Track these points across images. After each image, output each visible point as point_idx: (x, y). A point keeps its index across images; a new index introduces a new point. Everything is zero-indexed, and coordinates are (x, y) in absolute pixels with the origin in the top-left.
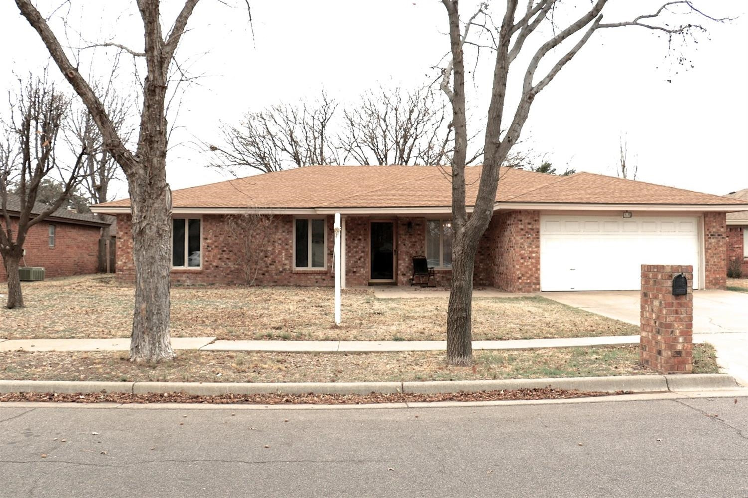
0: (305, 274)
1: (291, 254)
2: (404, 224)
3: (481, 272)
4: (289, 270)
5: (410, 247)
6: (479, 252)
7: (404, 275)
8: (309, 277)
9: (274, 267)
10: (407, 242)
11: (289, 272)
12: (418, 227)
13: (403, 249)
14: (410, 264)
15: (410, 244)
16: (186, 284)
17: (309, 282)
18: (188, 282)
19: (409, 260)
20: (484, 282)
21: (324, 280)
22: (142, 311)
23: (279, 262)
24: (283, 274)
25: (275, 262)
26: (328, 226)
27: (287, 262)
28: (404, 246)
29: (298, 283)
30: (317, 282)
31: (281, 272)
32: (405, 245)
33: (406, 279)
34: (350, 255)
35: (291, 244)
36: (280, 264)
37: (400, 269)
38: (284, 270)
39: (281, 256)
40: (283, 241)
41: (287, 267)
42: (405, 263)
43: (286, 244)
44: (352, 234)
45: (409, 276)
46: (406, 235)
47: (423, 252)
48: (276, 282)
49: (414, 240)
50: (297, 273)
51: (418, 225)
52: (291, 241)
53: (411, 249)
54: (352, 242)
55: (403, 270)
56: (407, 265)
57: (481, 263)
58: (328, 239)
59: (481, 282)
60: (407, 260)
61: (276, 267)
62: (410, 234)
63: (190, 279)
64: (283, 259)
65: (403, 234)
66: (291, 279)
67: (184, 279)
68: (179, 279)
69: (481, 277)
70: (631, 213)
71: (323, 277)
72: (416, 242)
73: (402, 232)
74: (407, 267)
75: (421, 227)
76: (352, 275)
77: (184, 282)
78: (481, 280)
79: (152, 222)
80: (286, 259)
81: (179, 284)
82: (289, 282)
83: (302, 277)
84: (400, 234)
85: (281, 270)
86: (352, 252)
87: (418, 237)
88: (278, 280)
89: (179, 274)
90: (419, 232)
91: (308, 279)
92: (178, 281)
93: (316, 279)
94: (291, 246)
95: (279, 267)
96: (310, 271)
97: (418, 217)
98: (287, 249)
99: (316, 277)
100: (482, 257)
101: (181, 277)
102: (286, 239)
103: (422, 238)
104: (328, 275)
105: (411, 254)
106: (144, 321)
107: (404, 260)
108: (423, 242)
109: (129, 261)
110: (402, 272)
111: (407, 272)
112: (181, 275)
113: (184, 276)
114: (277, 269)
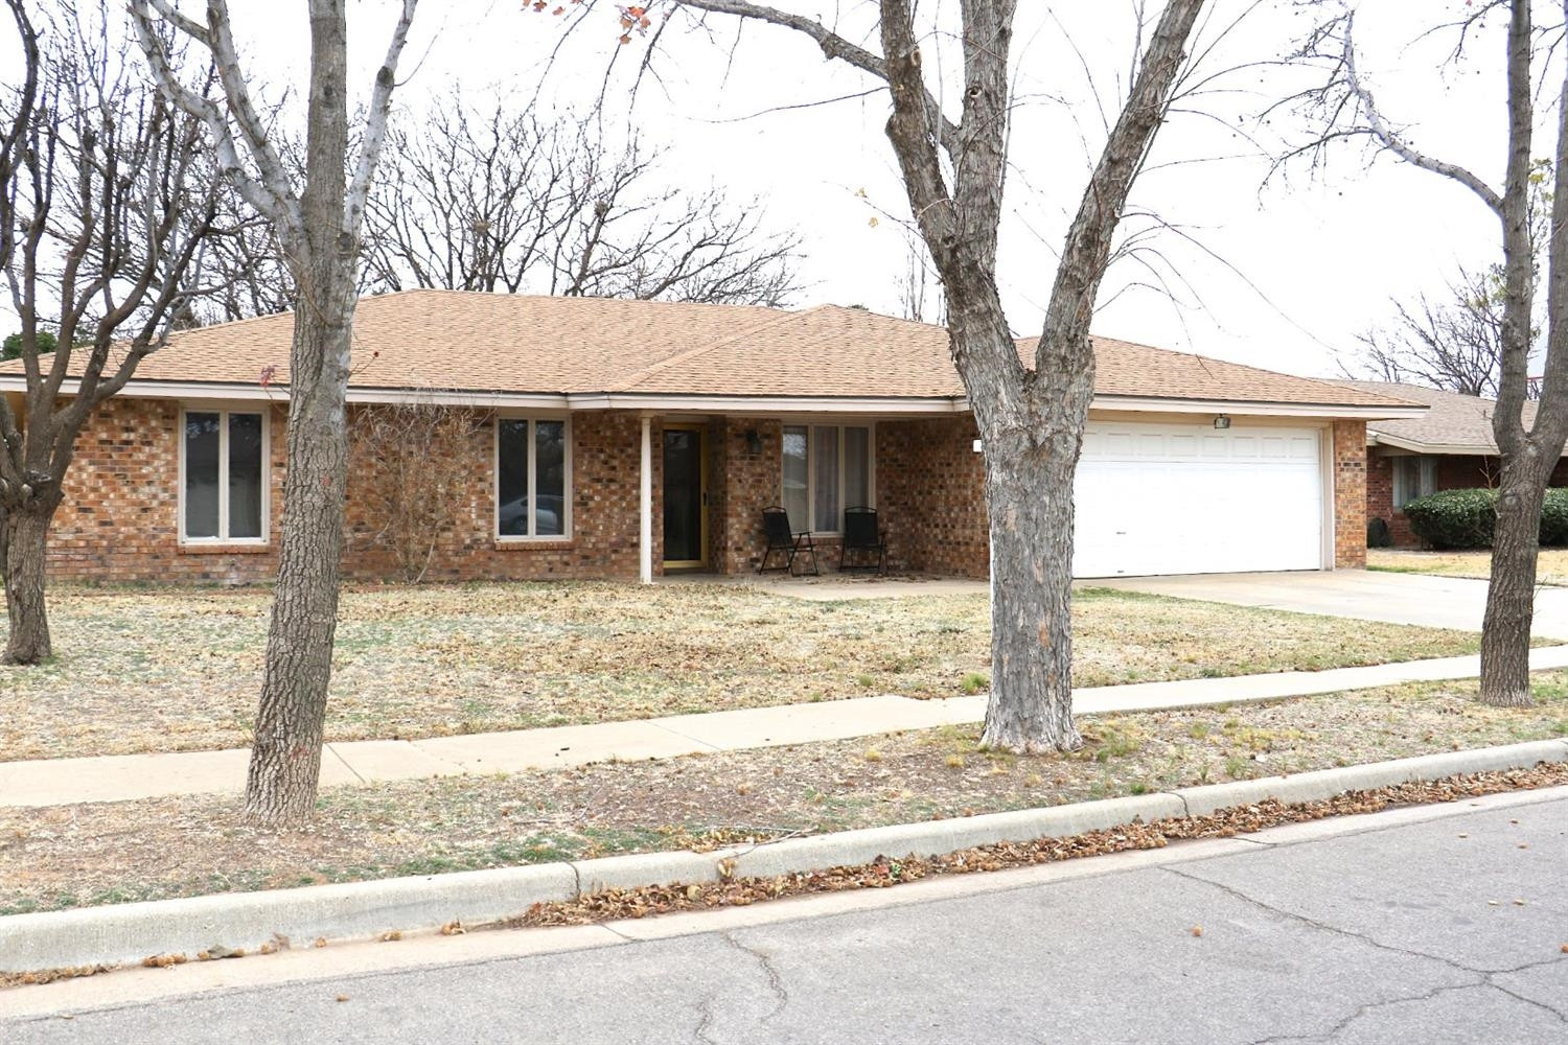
0: (526, 550)
1: (492, 504)
2: (738, 436)
3: (891, 542)
4: (487, 542)
5: (752, 486)
6: (887, 498)
7: (739, 549)
8: (533, 558)
9: (450, 535)
10: (744, 476)
11: (486, 546)
12: (766, 442)
13: (736, 491)
14: (751, 526)
15: (750, 481)
16: (228, 582)
17: (533, 570)
18: (234, 578)
19: (750, 515)
20: (897, 563)
21: (567, 564)
22: (1041, 633)
23: (464, 522)
24: (473, 553)
25: (454, 523)
26: (575, 438)
27: (481, 523)
28: (738, 485)
29: (509, 573)
30: (551, 570)
31: (469, 547)
32: (740, 481)
33: (742, 559)
34: (624, 504)
35: (490, 480)
36: (465, 527)
37: (732, 537)
38: (476, 541)
39: (467, 509)
40: (470, 472)
41: (483, 535)
42: (740, 522)
43: (480, 480)
44: (629, 456)
45: (749, 553)
46: (743, 458)
47: (778, 498)
48: (456, 572)
49: (759, 470)
50: (508, 550)
51: (768, 436)
52: (489, 473)
53: (753, 492)
54: (629, 475)
55: (736, 538)
56: (745, 527)
57: (890, 520)
58: (575, 468)
59: (891, 563)
60: (745, 515)
61: (456, 536)
62: (752, 458)
63: (238, 569)
64: (473, 516)
65: (736, 458)
66: (493, 564)
67: (222, 569)
68: (208, 569)
69: (890, 553)
70: (1227, 421)
71: (565, 558)
72: (762, 475)
73: (734, 452)
74: (746, 532)
75: (774, 442)
76: (630, 551)
77: (222, 576)
78: (891, 557)
79: (1068, 427)
80: (479, 517)
81: (208, 581)
82: (485, 572)
83: (517, 559)
84: (731, 458)
85: (468, 541)
86: (628, 498)
87: (768, 463)
88: (461, 566)
89: (208, 558)
90: (769, 453)
91: (532, 564)
92: (206, 575)
93: (549, 563)
94: (491, 485)
95: (463, 535)
96: (537, 544)
97: (767, 420)
98: (483, 492)
99: (550, 558)
100: (892, 509)
101: (214, 564)
102: (480, 467)
103: (775, 466)
104: (577, 552)
105: (754, 503)
106: (1047, 657)
107: (739, 515)
108: (778, 475)
109: (64, 524)
110: (734, 543)
111: (744, 543)
112: (214, 558)
113: (221, 561)
114: (458, 541)
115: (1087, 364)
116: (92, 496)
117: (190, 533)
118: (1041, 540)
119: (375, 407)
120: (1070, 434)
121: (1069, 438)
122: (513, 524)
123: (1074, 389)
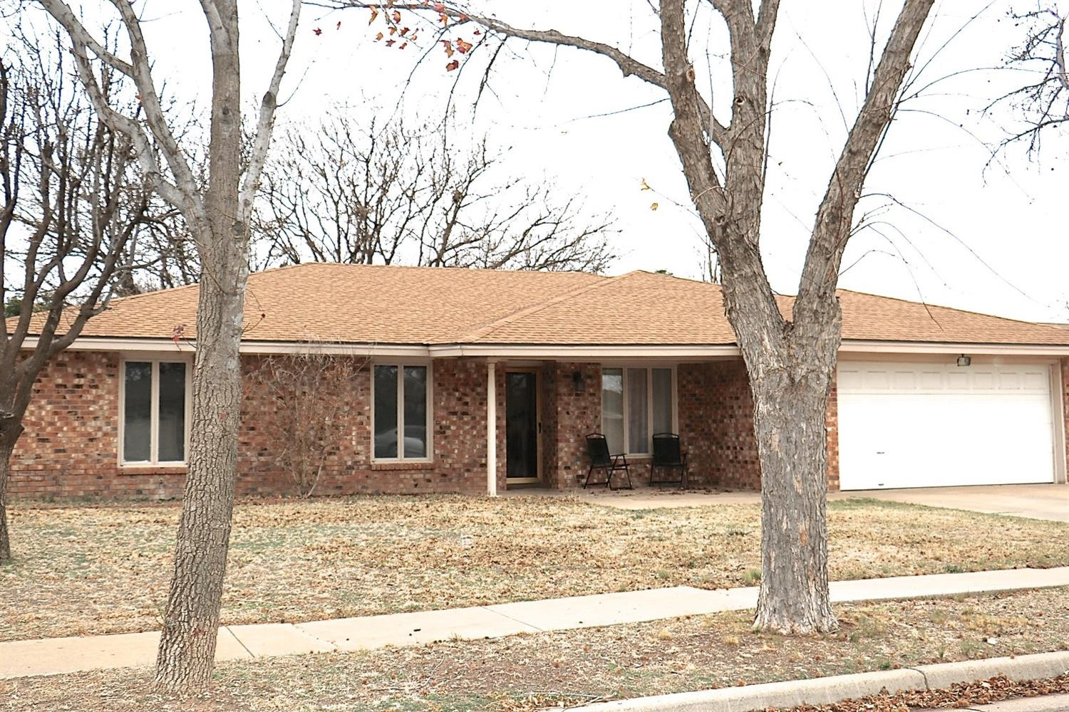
0: (396, 470)
1: (369, 433)
2: (567, 376)
3: (691, 461)
4: (365, 463)
5: (578, 417)
6: (687, 426)
7: (567, 468)
8: (402, 476)
9: (335, 458)
10: (571, 409)
11: (364, 467)
12: (589, 381)
13: (565, 421)
14: (577, 449)
15: (576, 413)
16: (157, 497)
17: (402, 486)
18: (162, 494)
19: (576, 441)
20: (696, 478)
21: (429, 481)
23: (346, 448)
24: (354, 472)
25: (338, 449)
26: (435, 380)
27: (360, 448)
28: (566, 416)
29: (383, 489)
30: (416, 485)
31: (350, 468)
32: (568, 413)
33: (570, 476)
34: (475, 433)
35: (367, 414)
36: (347, 452)
37: (562, 458)
38: (356, 463)
39: (349, 437)
40: (352, 408)
41: (362, 458)
42: (569, 447)
43: (360, 414)
44: (478, 394)
45: (576, 471)
46: (570, 395)
47: (599, 426)
48: (340, 487)
49: (583, 404)
50: (382, 470)
51: (590, 377)
52: (367, 408)
53: (578, 421)
54: (478, 410)
55: (565, 459)
56: (572, 450)
57: (689, 445)
58: (435, 404)
59: (692, 478)
60: (572, 440)
61: (340, 458)
62: (577, 395)
63: (165, 486)
64: (354, 443)
65: (565, 395)
66: (369, 481)
67: (153, 487)
68: (141, 486)
69: (691, 470)
70: (969, 359)
71: (428, 476)
72: (585, 408)
73: (563, 390)
74: (573, 454)
75: (595, 381)
76: (480, 470)
77: (152, 492)
78: (692, 474)
80: (358, 443)
81: (141, 497)
82: (363, 487)
83: (389, 477)
84: (560, 395)
85: (349, 463)
86: (478, 427)
87: (590, 398)
88: (344, 483)
89: (141, 477)
90: (591, 391)
91: (401, 481)
92: (140, 492)
93: (415, 480)
94: (368, 417)
95: (346, 458)
96: (405, 465)
97: (589, 364)
98: (362, 423)
99: (415, 476)
100: (692, 434)
101: (147, 482)
102: (359, 403)
103: (596, 401)
104: (437, 471)
105: (579, 431)
106: (807, 555)
107: (568, 441)
108: (598, 408)
109: (26, 451)
110: (564, 463)
111: (572, 463)
112: (146, 477)
113: (151, 480)
114: (341, 463)
115: (835, 316)
116: (49, 429)
117: (127, 458)
118: (800, 459)
119: (275, 356)
120: (822, 372)
121: (821, 376)
122: (387, 450)
123: (824, 336)
